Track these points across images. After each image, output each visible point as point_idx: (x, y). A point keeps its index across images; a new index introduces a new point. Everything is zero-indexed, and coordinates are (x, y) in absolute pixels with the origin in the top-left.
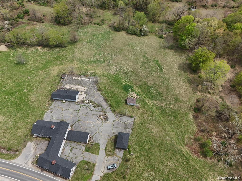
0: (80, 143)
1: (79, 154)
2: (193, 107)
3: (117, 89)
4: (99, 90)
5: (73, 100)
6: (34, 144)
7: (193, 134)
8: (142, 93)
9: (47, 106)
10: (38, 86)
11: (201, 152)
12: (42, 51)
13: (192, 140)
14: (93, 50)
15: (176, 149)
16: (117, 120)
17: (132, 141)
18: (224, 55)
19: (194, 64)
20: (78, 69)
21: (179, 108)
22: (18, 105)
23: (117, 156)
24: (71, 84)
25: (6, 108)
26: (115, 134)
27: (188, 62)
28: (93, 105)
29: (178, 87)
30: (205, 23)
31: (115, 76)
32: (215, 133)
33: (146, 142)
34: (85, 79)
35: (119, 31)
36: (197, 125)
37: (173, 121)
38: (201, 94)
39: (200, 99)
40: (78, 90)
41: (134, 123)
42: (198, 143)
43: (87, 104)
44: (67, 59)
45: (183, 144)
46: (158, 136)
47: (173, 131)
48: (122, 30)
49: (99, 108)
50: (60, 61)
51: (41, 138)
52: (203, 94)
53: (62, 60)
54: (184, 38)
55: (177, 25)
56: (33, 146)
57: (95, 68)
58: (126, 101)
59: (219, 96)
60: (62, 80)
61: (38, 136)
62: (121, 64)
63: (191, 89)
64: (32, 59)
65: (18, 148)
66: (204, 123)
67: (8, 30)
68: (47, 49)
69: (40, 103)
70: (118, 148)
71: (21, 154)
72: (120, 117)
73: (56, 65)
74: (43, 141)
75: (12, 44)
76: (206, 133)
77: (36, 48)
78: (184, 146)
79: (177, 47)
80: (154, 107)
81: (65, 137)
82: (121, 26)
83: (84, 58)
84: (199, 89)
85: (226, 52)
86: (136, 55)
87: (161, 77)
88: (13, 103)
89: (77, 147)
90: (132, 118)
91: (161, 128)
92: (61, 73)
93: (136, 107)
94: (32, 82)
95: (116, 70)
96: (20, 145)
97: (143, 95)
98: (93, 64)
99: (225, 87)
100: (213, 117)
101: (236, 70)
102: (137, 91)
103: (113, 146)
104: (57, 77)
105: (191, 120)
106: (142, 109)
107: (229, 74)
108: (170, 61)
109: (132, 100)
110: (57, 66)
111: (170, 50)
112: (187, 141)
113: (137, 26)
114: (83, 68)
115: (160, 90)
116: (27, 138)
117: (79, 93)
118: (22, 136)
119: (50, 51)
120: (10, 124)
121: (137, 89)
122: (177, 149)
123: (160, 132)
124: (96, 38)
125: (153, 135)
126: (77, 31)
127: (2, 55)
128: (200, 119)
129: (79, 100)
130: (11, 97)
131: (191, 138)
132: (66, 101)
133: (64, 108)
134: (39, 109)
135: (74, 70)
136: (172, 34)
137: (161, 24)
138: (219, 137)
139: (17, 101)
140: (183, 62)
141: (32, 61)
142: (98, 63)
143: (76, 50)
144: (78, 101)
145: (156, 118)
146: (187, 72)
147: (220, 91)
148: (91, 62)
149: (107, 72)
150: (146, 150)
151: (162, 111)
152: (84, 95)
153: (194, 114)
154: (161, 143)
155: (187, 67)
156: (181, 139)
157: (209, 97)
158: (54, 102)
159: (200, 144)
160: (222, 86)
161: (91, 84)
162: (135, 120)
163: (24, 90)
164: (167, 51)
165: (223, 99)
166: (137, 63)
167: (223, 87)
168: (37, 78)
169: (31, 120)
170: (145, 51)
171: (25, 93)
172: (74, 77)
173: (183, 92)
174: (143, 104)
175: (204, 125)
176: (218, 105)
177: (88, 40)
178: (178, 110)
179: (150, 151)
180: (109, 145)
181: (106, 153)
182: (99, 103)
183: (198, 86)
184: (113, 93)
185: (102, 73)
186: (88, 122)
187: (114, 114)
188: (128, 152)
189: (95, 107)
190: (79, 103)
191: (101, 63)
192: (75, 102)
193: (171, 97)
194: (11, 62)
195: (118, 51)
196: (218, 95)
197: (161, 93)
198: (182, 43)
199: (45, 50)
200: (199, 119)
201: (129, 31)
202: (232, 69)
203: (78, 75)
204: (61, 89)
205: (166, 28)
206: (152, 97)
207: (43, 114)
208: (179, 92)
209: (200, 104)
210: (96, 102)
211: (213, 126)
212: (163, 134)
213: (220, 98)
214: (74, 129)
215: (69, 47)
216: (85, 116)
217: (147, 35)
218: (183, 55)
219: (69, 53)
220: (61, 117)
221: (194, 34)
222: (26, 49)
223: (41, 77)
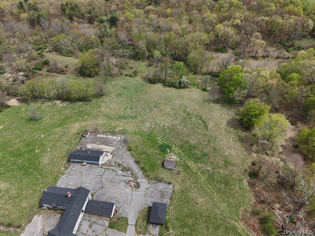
0: (102, 217)
1: (101, 231)
2: (248, 172)
3: (152, 149)
4: (129, 150)
5: (95, 162)
6: (43, 218)
7: (250, 206)
8: (183, 154)
9: (63, 170)
10: (53, 145)
11: (261, 229)
12: (61, 105)
13: (248, 214)
14: (123, 104)
15: (228, 225)
16: (151, 187)
17: (171, 214)
18: (281, 110)
19: (245, 119)
20: (103, 125)
21: (230, 173)
22: (26, 169)
23: (151, 234)
24: (95, 143)
25: (10, 173)
26: (149, 206)
27: (238, 117)
28: (121, 169)
29: (228, 147)
30: (255, 73)
31: (150, 133)
32: (278, 205)
33: (189, 216)
34: (112, 137)
35: (154, 83)
36: (255, 194)
37: (223, 189)
38: (257, 156)
39: (256, 162)
40: (103, 150)
41: (173, 191)
42: (256, 217)
43: (113, 167)
44: (91, 114)
45: (237, 219)
46: (205, 208)
47: (224, 202)
48: (158, 82)
49: (128, 172)
50: (82, 117)
51: (51, 211)
52: (260, 156)
53: (85, 115)
54: (232, 90)
55: (223, 76)
56: (41, 221)
57: (125, 124)
58: (163, 163)
59: (280, 158)
60: (83, 139)
61: (48, 208)
62: (157, 120)
63: (244, 150)
64: (48, 114)
65: (21, 223)
66: (263, 192)
67: (23, 82)
68: (68, 103)
69: (54, 166)
70: (153, 224)
71: (23, 231)
72: (154, 183)
73: (76, 121)
74: (55, 214)
75: (26, 97)
76: (267, 205)
77: (54, 102)
78: (239, 222)
79: (224, 101)
80: (198, 171)
81: (84, 209)
82: (157, 78)
83: (111, 113)
84: (254, 150)
85: (284, 106)
86: (175, 110)
87: (205, 134)
88: (20, 166)
89: (99, 222)
90: (171, 185)
91: (208, 198)
92: (82, 130)
93: (176, 171)
94: (46, 141)
95: (151, 126)
96: (23, 220)
97: (184, 156)
98: (123, 120)
99: (286, 148)
100: (274, 184)
101: (297, 127)
102: (176, 152)
103: (146, 221)
104: (78, 135)
105: (246, 188)
106: (183, 174)
107: (290, 132)
108: (216, 116)
109: (171, 162)
110: (78, 123)
111: (216, 104)
112: (243, 215)
113: (176, 77)
114: (110, 124)
115: (206, 151)
116: (33, 211)
117: (104, 154)
118: (27, 207)
119: (70, 105)
120: (14, 192)
121: (177, 149)
122: (230, 226)
123: (207, 203)
124: (126, 91)
125: (198, 207)
126: (105, 83)
127: (12, 110)
128: (258, 186)
129: (103, 163)
130: (18, 159)
131: (248, 211)
132: (87, 163)
133: (84, 173)
134: (51, 174)
135: (99, 127)
136: (218, 87)
137: (204, 76)
138: (283, 209)
139: (25, 164)
140: (232, 118)
141: (48, 117)
142: (129, 119)
143: (103, 104)
144: (101, 164)
145: (201, 185)
146: (237, 130)
147: (280, 152)
148: (120, 118)
149: (139, 129)
150: (188, 226)
151: (209, 177)
152: (110, 157)
153: (249, 180)
154: (209, 217)
155: (237, 124)
156: (235, 212)
157: (268, 160)
158: (72, 165)
159: (260, 219)
160: (282, 146)
161: (119, 143)
162: (175, 188)
163: (35, 151)
164: (212, 105)
165: (285, 162)
166: (176, 118)
167: (284, 148)
168: (52, 136)
169: (41, 187)
170: (185, 104)
171: (36, 154)
172: (98, 135)
173: (234, 153)
174: (185, 167)
175: (263, 194)
176: (279, 169)
177: (117, 93)
178: (229, 175)
179: (194, 228)
180: (141, 220)
181: (136, 230)
182: (128, 166)
183: (252, 145)
184: (146, 154)
185: (134, 130)
186: (113, 189)
187: (148, 180)
188: (166, 228)
189: (123, 170)
190: (103, 166)
191: (132, 119)
192: (98, 164)
193: (220, 159)
194: (22, 118)
195: (152, 105)
196: (278, 156)
197: (207, 154)
198: (230, 95)
199: (65, 104)
200: (256, 187)
201: (166, 83)
202: (293, 126)
203: (103, 133)
204: (81, 149)
205: (210, 80)
206: (195, 159)
207: (56, 180)
208: (229, 153)
209: (256, 168)
210: (124, 165)
211: (275, 196)
212: (211, 205)
213: (281, 160)
214: (95, 198)
215: (94, 101)
216: (110, 183)
217: (187, 87)
218: (232, 109)
219: (94, 107)
220: (80, 183)
221: (243, 85)
222: (42, 104)
223: (58, 135)
